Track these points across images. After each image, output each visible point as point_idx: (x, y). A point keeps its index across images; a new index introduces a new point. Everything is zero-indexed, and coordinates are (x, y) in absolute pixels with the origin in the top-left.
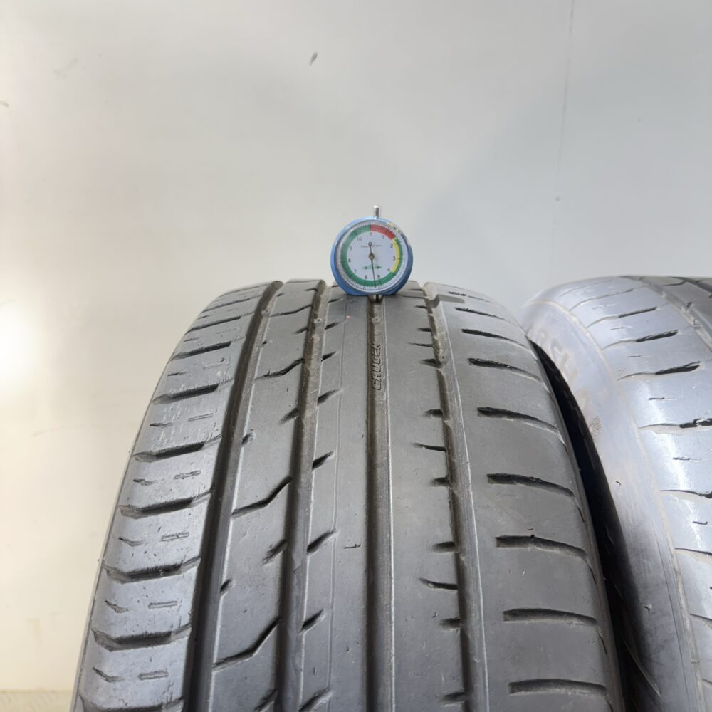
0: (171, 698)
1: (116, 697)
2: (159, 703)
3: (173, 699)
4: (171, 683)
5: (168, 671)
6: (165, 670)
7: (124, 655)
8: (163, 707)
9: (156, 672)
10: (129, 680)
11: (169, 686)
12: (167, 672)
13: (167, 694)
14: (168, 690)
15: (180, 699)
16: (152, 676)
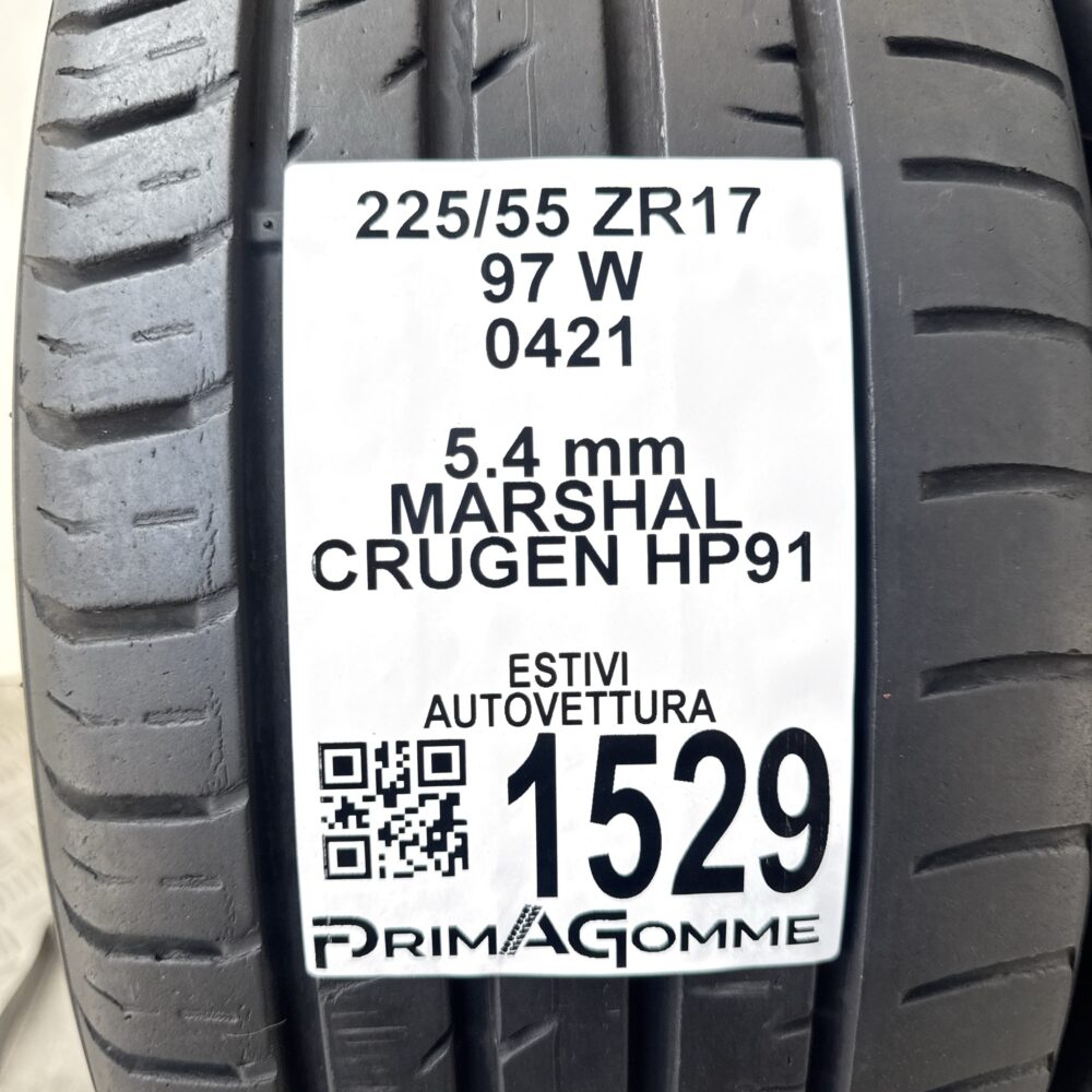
0: (213, 77)
1: (104, 95)
2: (192, 86)
3: (217, 78)
4: (211, 53)
5: (204, 35)
6: (197, 35)
7: (115, 30)
8: (201, 93)
9: (180, 42)
10: (128, 64)
11: (209, 57)
12: (202, 38)
13: (207, 71)
14: (207, 63)
15: (233, 74)
16: (174, 50)
